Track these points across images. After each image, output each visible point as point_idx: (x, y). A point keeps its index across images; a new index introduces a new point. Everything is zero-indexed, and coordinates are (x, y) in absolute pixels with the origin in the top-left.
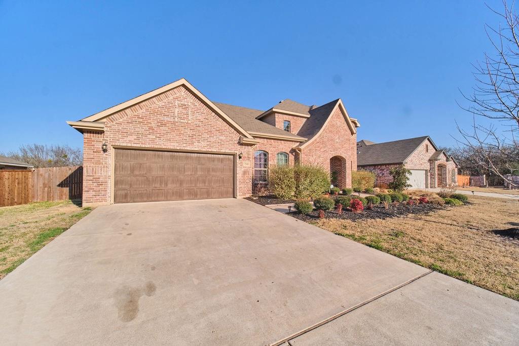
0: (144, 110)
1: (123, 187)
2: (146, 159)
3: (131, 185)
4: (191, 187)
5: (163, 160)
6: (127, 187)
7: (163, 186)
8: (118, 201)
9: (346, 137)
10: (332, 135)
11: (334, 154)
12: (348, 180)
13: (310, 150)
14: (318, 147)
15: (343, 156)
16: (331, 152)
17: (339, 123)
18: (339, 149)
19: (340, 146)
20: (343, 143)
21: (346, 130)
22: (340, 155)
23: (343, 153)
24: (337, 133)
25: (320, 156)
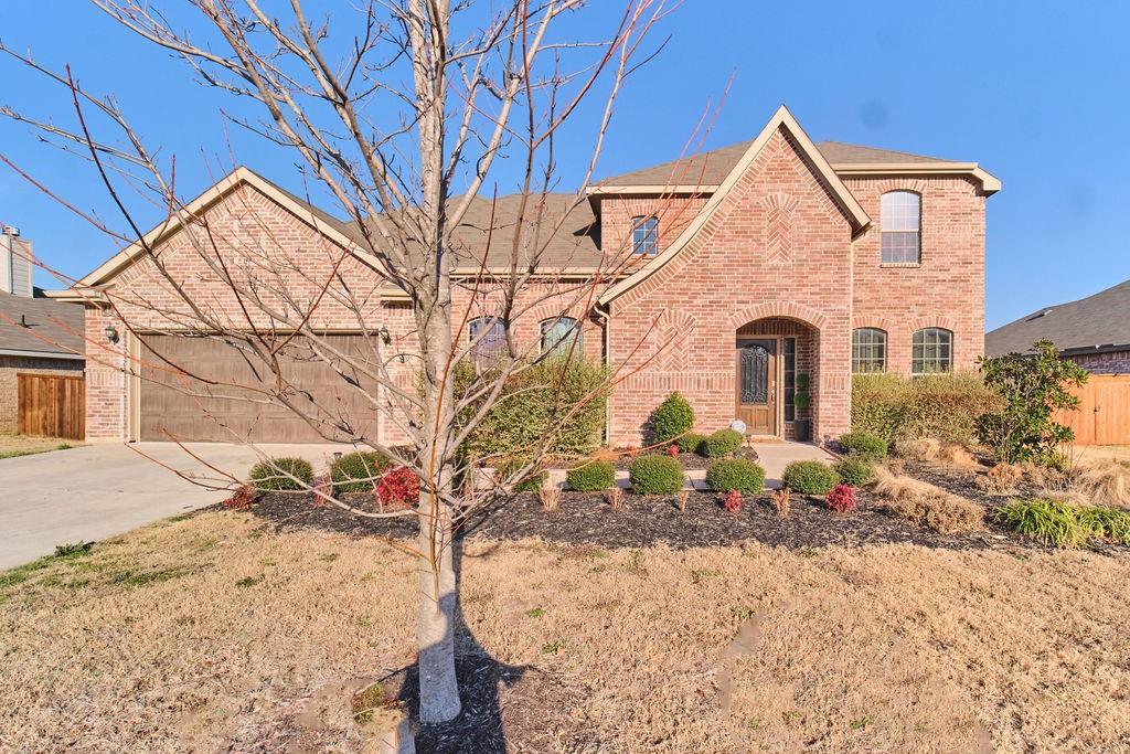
0: (177, 252)
1: (155, 409)
2: (191, 353)
3: (167, 407)
4: (276, 413)
5: (223, 354)
6: (160, 410)
7: (222, 409)
8: (146, 436)
9: (824, 244)
10: (751, 245)
11: (756, 311)
12: (829, 405)
13: (645, 305)
14: (683, 292)
15: (806, 315)
16: (742, 306)
17: (782, 198)
18: (784, 294)
19: (789, 282)
20: (805, 270)
21: (825, 220)
22: (785, 313)
23: (803, 305)
24: (773, 234)
25: (689, 323)
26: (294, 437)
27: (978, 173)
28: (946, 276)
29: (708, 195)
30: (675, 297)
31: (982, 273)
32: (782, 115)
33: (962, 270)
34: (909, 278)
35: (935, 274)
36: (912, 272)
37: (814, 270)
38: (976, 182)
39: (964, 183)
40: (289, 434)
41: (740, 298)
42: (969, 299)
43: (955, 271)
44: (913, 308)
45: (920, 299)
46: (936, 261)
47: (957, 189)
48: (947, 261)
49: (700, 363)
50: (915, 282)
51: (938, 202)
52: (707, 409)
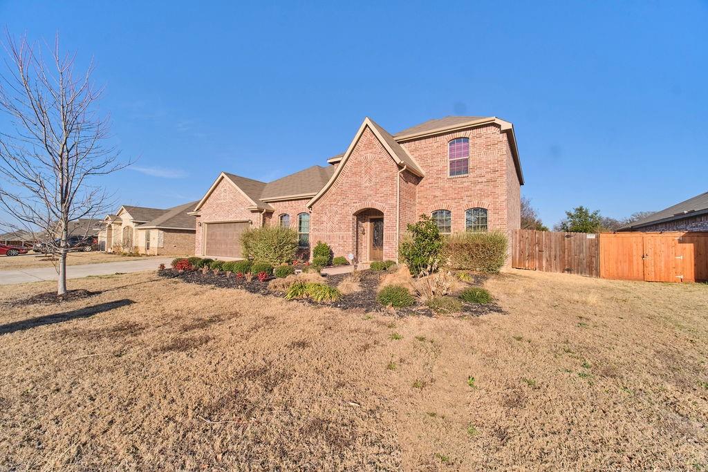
8: (207, 254)
9: (385, 174)
10: (358, 179)
11: (359, 206)
12: (387, 248)
13: (322, 206)
14: (335, 200)
15: (378, 207)
16: (355, 204)
17: (370, 156)
18: (370, 198)
19: (372, 192)
20: (378, 186)
21: (385, 163)
22: (370, 207)
23: (377, 202)
24: (366, 172)
25: (336, 212)
26: (228, 255)
27: (498, 121)
28: (484, 179)
29: (339, 162)
30: (332, 203)
31: (505, 176)
32: (367, 121)
33: (492, 175)
34: (462, 183)
35: (477, 179)
36: (464, 180)
37: (382, 186)
38: (499, 126)
39: (493, 128)
40: (227, 254)
41: (354, 201)
42: (497, 191)
43: (489, 176)
44: (465, 198)
45: (468, 193)
46: (478, 172)
47: (489, 132)
48: (483, 172)
49: (340, 229)
50: (466, 184)
51: (478, 141)
52: (342, 248)
